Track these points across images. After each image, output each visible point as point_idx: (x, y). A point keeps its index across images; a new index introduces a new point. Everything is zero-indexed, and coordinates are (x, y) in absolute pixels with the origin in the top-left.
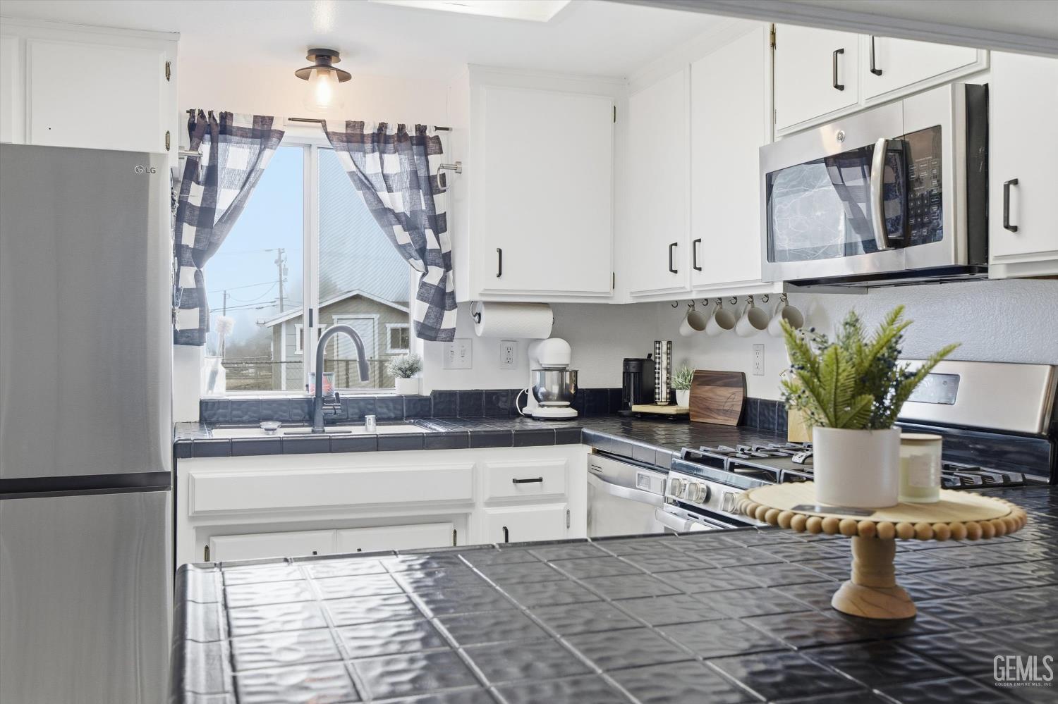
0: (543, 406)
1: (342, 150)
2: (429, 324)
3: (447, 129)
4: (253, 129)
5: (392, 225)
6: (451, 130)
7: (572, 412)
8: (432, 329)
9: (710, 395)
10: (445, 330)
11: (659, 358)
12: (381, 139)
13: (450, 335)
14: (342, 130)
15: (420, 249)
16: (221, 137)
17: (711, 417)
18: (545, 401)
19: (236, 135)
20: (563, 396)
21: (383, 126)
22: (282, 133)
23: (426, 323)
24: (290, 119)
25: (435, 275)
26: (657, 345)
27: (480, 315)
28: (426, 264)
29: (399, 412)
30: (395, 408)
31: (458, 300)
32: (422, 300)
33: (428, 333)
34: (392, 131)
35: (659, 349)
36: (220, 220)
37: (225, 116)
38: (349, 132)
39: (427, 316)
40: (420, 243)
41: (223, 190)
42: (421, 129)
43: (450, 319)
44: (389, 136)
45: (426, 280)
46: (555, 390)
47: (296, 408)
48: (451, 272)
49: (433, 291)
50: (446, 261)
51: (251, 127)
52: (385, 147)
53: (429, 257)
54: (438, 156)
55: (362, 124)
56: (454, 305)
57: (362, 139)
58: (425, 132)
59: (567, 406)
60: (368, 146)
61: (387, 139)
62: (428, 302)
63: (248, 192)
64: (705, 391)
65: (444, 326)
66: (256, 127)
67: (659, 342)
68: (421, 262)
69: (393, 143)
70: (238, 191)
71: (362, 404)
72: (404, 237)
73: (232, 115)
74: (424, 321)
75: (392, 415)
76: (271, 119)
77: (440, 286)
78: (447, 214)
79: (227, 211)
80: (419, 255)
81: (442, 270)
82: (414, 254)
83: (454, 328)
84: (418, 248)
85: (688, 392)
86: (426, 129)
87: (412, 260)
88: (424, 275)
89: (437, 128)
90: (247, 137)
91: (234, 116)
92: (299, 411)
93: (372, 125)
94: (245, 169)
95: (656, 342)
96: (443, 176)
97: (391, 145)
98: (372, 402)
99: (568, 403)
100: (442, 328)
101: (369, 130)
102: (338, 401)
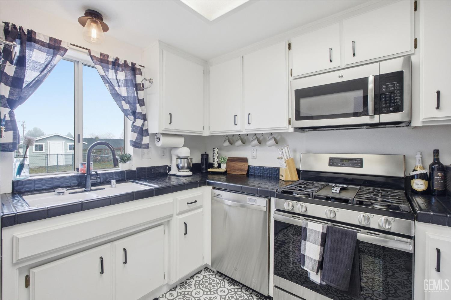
0: (180, 171)
1: (98, 65)
2: (137, 142)
3: (143, 67)
4: (49, 44)
5: (121, 101)
6: (145, 67)
7: (190, 173)
8: (138, 143)
9: (235, 165)
10: (144, 144)
11: (215, 153)
12: (116, 64)
13: (147, 146)
14: (98, 56)
15: (133, 112)
16: (28, 43)
17: (236, 172)
18: (181, 169)
19: (38, 44)
20: (188, 168)
21: (117, 60)
22: (66, 50)
23: (136, 141)
24: (71, 44)
25: (139, 122)
26: (214, 149)
27: (159, 138)
28: (135, 118)
29: (123, 178)
30: (122, 176)
31: (150, 132)
32: (134, 132)
33: (137, 145)
34: (121, 62)
35: (215, 150)
36: (28, 85)
37: (30, 32)
38: (101, 57)
39: (136, 139)
40: (133, 109)
41: (28, 70)
42: (133, 64)
43: (146, 140)
44: (120, 64)
45: (135, 124)
46: (186, 165)
47: (74, 180)
48: (146, 122)
49: (139, 129)
50: (144, 118)
51: (48, 42)
52: (118, 68)
53: (137, 115)
54: (140, 76)
55: (108, 56)
56: (148, 134)
57: (108, 62)
58: (135, 65)
59: (189, 171)
60: (110, 66)
61: (119, 65)
62: (137, 133)
63: (46, 74)
64: (233, 164)
65: (143, 142)
66: (51, 43)
67: (215, 148)
68: (132, 117)
69: (122, 67)
70: (39, 73)
71: (107, 175)
72: (126, 107)
73: (35, 33)
74: (136, 140)
75: (121, 179)
76: (60, 41)
77: (142, 127)
78: (144, 99)
79: (31, 82)
80: (132, 114)
81: (143, 121)
82: (130, 114)
83: (149, 144)
84: (132, 111)
85: (225, 164)
86: (135, 64)
87: (129, 116)
88: (133, 123)
89: (140, 66)
90: (45, 47)
91: (37, 33)
92: (76, 182)
93: (113, 57)
94: (43, 62)
95: (213, 148)
96: (143, 84)
97: (121, 68)
98: (112, 174)
99: (189, 170)
100: (143, 143)
101: (111, 59)
102: (98, 176)
